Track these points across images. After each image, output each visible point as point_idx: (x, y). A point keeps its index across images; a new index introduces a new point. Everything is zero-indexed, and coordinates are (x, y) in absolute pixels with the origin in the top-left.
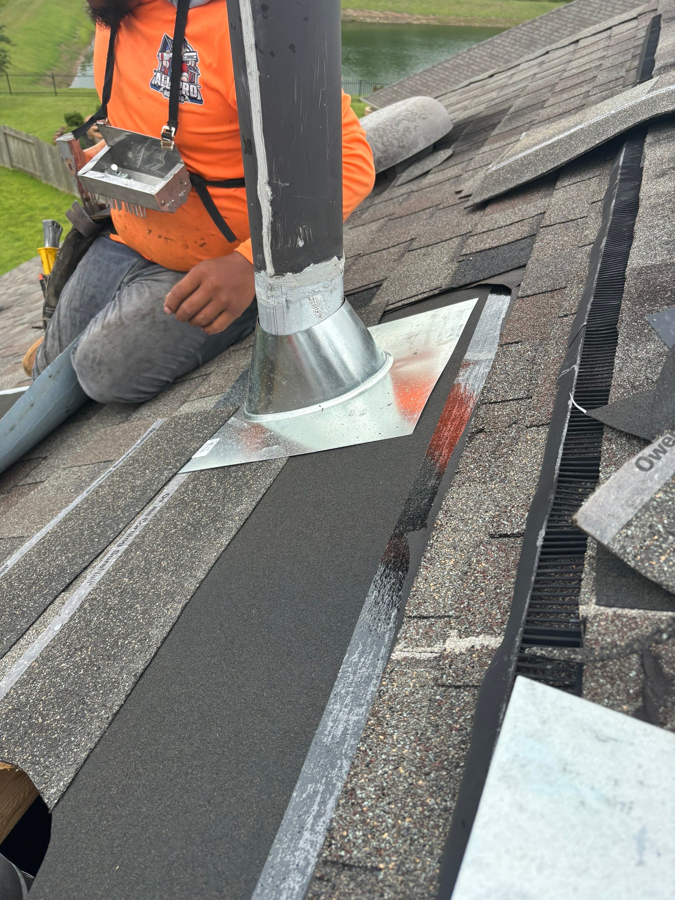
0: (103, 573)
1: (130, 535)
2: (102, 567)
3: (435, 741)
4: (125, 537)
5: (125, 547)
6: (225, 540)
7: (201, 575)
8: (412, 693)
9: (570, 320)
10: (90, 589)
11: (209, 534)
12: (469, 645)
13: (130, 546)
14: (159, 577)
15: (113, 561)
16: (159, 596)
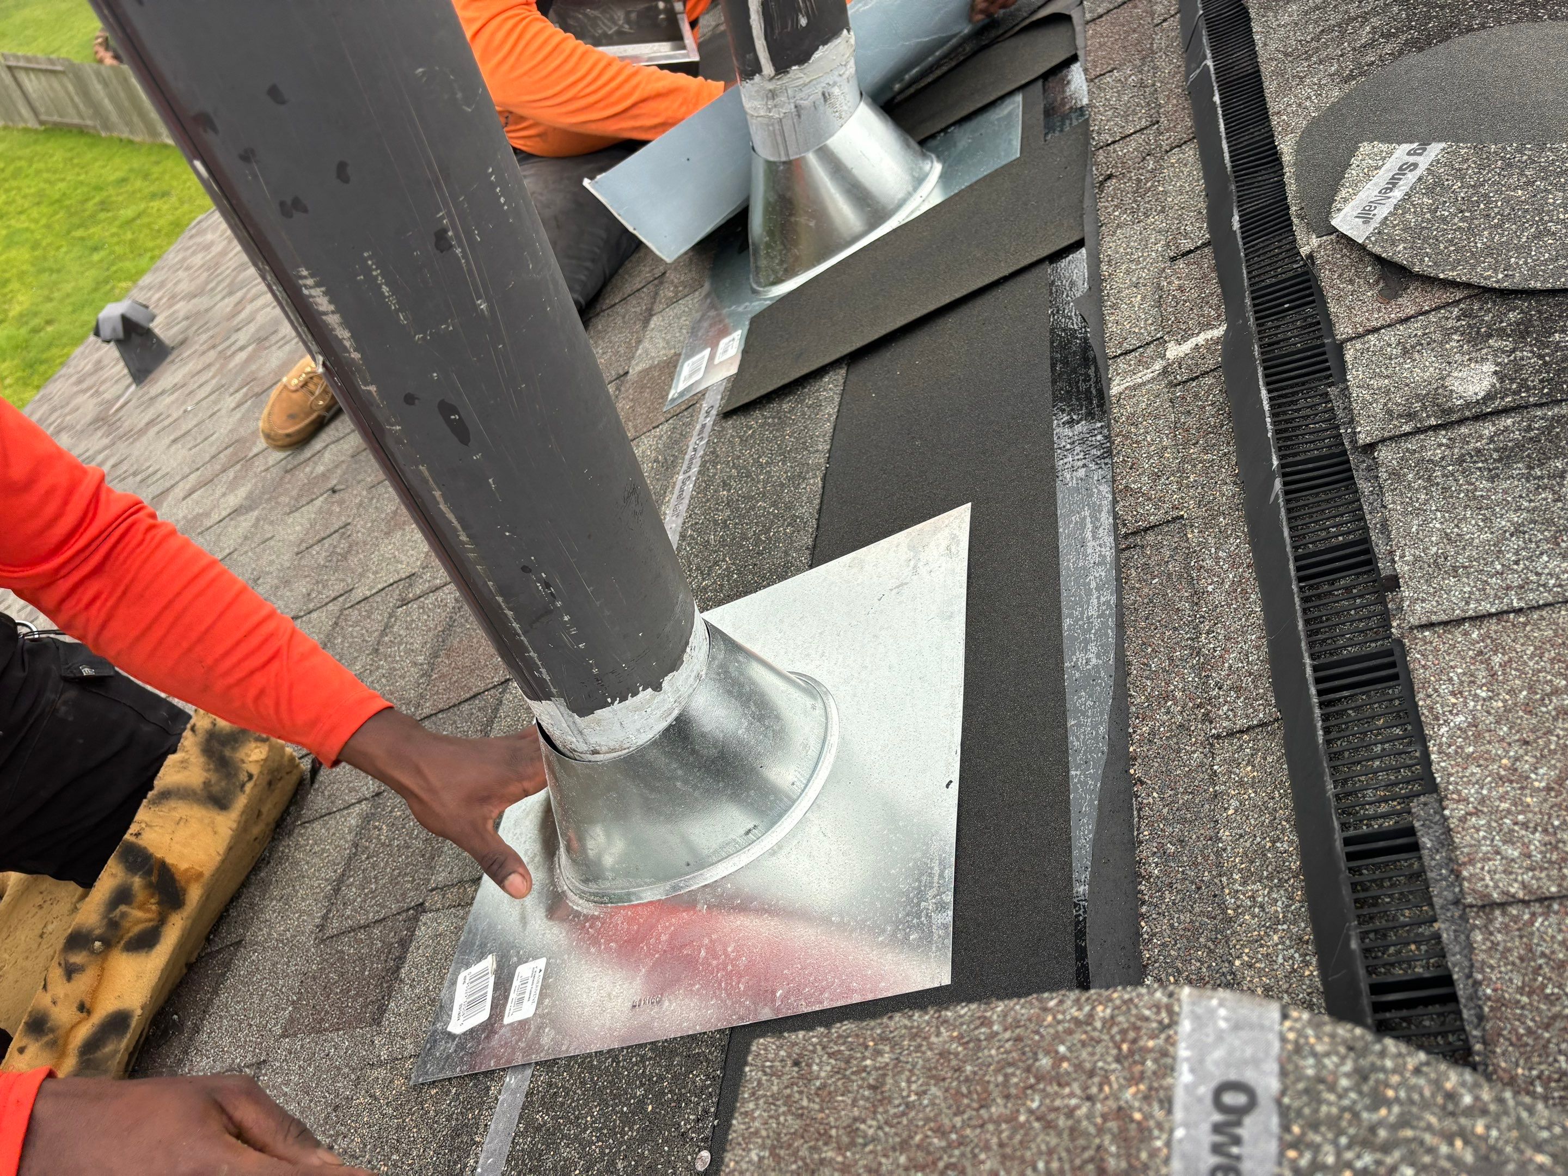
0: (686, 501)
1: (692, 459)
2: (680, 497)
3: (1191, 421)
4: (686, 463)
5: (695, 470)
6: (831, 410)
7: (824, 446)
8: (1149, 405)
9: (1174, 22)
10: (680, 521)
11: (804, 414)
12: (1193, 345)
13: (703, 464)
14: (769, 472)
15: (690, 486)
16: (782, 485)
